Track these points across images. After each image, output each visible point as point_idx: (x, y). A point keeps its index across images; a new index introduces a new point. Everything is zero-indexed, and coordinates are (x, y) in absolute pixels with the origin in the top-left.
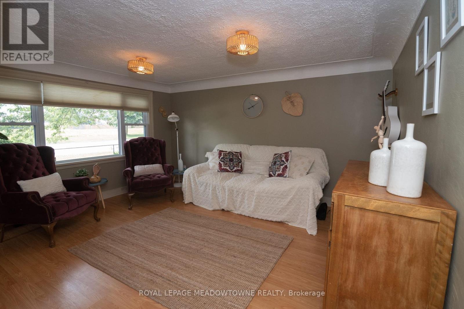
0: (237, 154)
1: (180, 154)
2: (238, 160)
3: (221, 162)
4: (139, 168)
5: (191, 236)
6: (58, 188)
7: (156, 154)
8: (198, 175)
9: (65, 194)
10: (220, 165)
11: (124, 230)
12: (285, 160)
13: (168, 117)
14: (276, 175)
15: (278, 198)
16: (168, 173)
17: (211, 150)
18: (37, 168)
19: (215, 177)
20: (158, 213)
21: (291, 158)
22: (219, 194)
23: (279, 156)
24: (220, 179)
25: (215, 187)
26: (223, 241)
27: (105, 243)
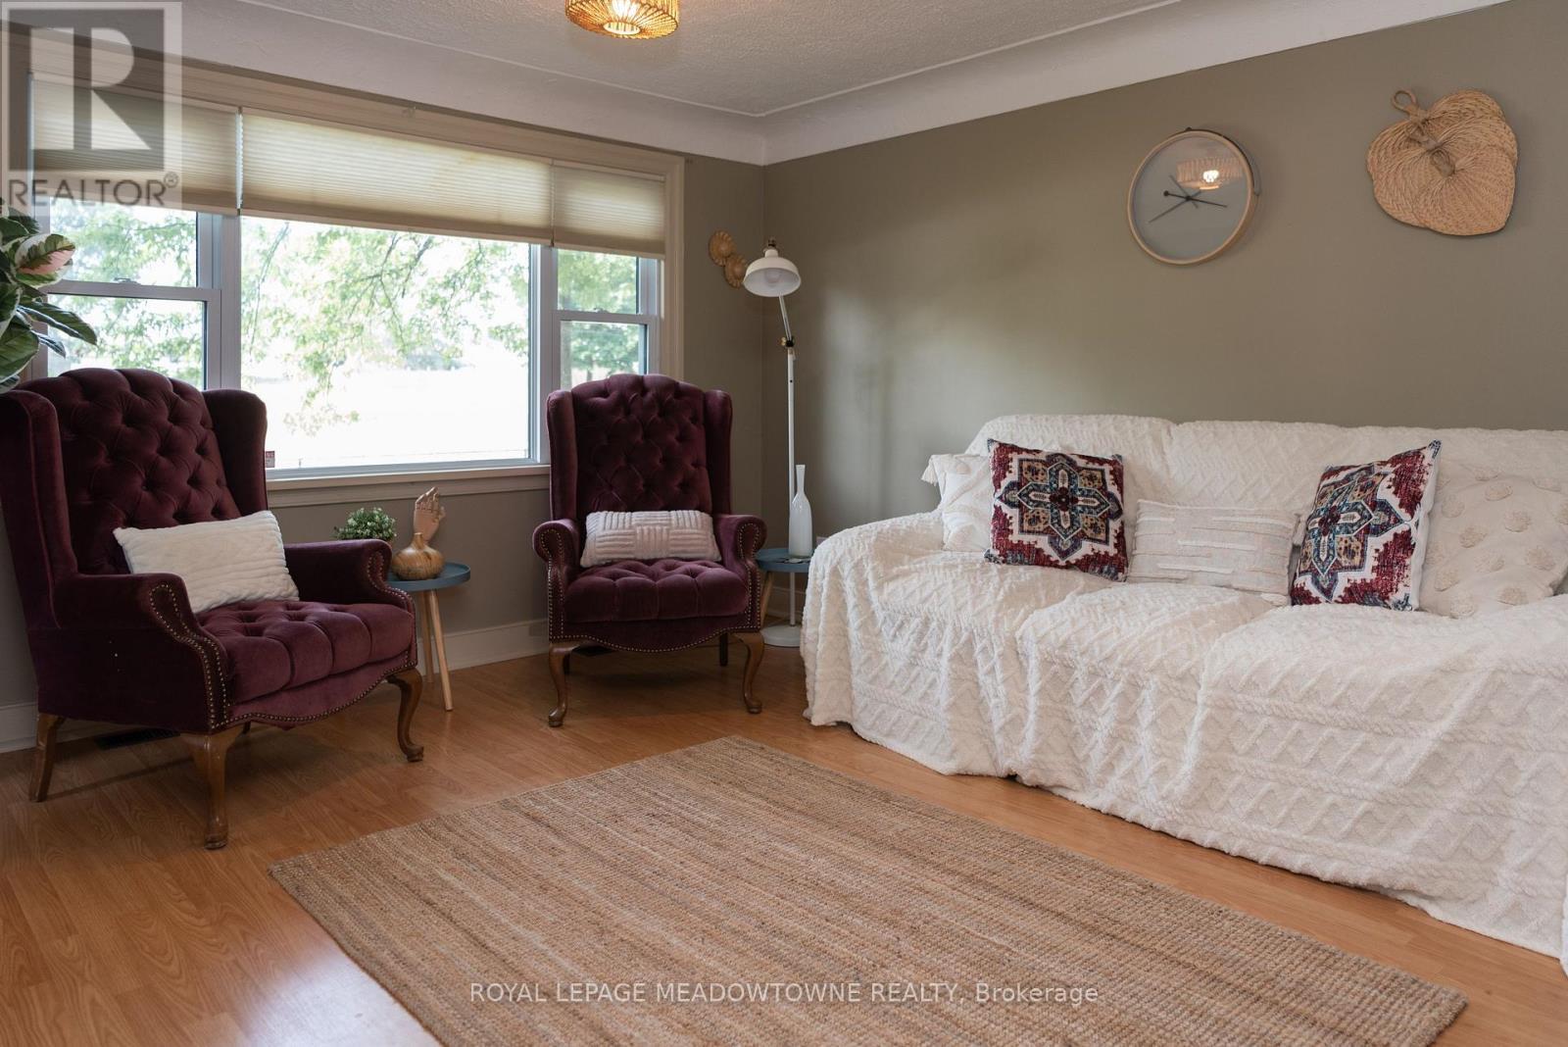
0: (1096, 466)
1: (801, 468)
2: (1102, 503)
3: (1006, 509)
4: (608, 521)
5: (828, 887)
6: (265, 579)
7: (688, 462)
8: (881, 570)
9: (288, 607)
10: (1001, 524)
11: (516, 814)
12: (1394, 502)
13: (748, 272)
14: (1339, 591)
15: (1353, 727)
16: (737, 556)
17: (954, 447)
18: (195, 481)
19: (973, 586)
20: (677, 753)
21: (1438, 488)
22: (989, 680)
23: (1356, 478)
24: (1000, 598)
25: (970, 642)
26: (1004, 943)
27: (423, 859)
